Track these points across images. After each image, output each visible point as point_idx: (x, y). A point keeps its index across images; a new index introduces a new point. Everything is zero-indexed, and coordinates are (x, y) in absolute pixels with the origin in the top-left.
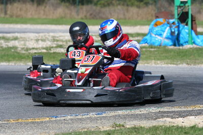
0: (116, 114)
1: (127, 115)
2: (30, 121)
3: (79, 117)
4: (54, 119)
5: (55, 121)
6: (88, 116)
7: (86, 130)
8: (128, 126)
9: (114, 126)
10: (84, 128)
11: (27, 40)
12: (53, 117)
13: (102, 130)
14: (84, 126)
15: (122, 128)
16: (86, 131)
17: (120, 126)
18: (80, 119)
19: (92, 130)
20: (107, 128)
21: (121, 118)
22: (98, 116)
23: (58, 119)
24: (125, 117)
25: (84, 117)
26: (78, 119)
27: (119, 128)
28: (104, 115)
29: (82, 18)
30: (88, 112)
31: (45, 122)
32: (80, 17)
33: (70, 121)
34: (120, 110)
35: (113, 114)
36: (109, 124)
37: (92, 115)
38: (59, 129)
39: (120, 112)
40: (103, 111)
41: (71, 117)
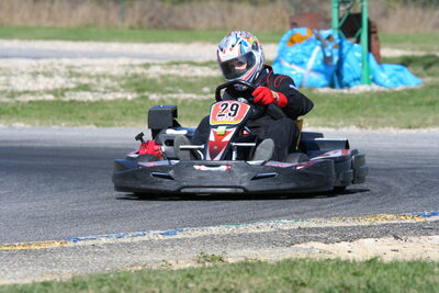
0: (205, 233)
1: (228, 235)
3: (126, 240)
4: (70, 244)
5: (74, 248)
6: (146, 238)
7: (140, 268)
8: (231, 261)
9: (202, 260)
10: (136, 264)
11: (11, 75)
12: (69, 239)
13: (176, 267)
14: (135, 259)
15: (218, 263)
16: (141, 271)
17: (213, 259)
18: (128, 245)
19: (155, 268)
20: (185, 261)
21: (217, 242)
22: (167, 237)
23: (79, 243)
24: (225, 240)
25: (136, 239)
26: (123, 244)
27: (211, 264)
28: (179, 236)
29: (132, 28)
30: (145, 230)
31: (52, 251)
32: (127, 24)
33: (106, 250)
34: (214, 225)
35: (198, 233)
36: (191, 256)
37: (154, 235)
38: (83, 265)
39: (214, 230)
40: (176, 228)
41: (108, 241)
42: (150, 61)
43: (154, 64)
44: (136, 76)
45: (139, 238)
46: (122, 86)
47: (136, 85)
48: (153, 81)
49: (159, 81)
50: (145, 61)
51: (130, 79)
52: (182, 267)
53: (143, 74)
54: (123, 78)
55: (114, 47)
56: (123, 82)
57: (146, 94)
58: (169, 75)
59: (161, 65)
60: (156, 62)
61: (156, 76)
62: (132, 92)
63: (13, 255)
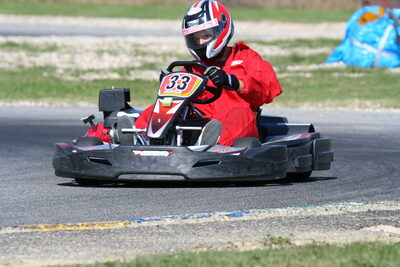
0: (272, 215)
1: (296, 218)
2: (82, 228)
3: (191, 221)
4: (135, 225)
5: (139, 228)
6: (211, 220)
7: (205, 249)
8: (298, 243)
9: (269, 242)
10: (202, 246)
12: (133, 220)
13: (242, 249)
14: (201, 240)
15: (284, 245)
16: (206, 253)
17: (280, 241)
18: (193, 226)
19: (220, 249)
20: (251, 243)
21: (283, 225)
22: (233, 219)
23: (144, 224)
24: (292, 223)
25: (201, 221)
26: (187, 225)
27: (278, 247)
28: (246, 217)
30: (211, 211)
31: (116, 232)
33: (170, 231)
34: (281, 207)
35: (265, 214)
36: (257, 238)
37: (220, 216)
38: (147, 246)
39: (281, 212)
40: (243, 210)
41: (173, 222)
45: (205, 219)
52: (248, 249)
63: (76, 235)
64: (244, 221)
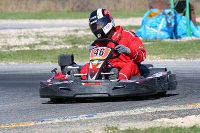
0: (108, 115)
1: (120, 116)
2: (13, 126)
3: (68, 120)
4: (40, 123)
5: (42, 125)
6: (78, 119)
8: (122, 129)
9: (107, 129)
11: (8, 38)
12: (39, 121)
14: (73, 129)
15: (116, 131)
17: (112, 128)
18: (69, 122)
20: (98, 130)
21: (114, 120)
22: (89, 118)
23: (44, 122)
24: (118, 119)
25: (73, 120)
26: (66, 122)
27: (112, 131)
28: (95, 117)
29: (68, 12)
30: (78, 115)
31: (30, 127)
32: (66, 10)
33: (58, 126)
34: (113, 111)
35: (105, 115)
36: (101, 127)
37: (83, 117)
39: (113, 114)
40: (94, 113)
41: (59, 121)
42: (78, 28)
43: (80, 30)
44: (71, 36)
45: (75, 119)
46: (64, 42)
47: (71, 40)
48: (80, 38)
49: (83, 38)
50: (75, 28)
51: (68, 38)
53: (75, 35)
54: (64, 37)
55: (60, 21)
56: (65, 40)
57: (77, 45)
58: (88, 35)
59: (84, 30)
60: (82, 29)
61: (81, 36)
62: (69, 44)
63: (10, 130)
64: (94, 119)
